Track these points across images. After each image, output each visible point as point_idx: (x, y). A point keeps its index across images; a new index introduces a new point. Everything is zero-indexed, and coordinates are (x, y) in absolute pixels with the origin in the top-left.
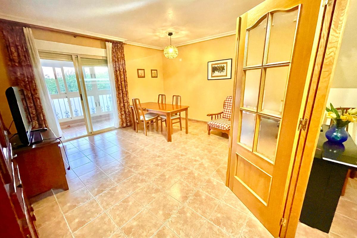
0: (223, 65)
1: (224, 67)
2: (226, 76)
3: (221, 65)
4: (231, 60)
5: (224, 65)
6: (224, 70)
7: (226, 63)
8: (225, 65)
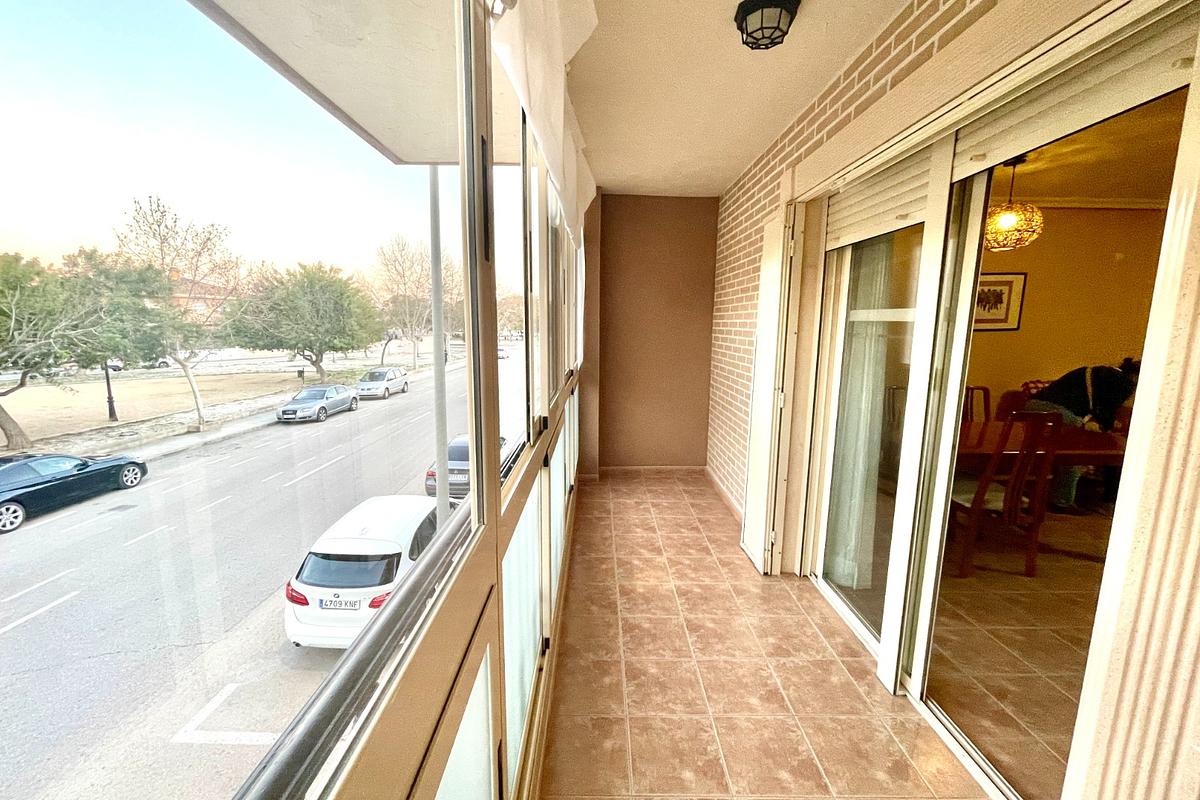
0: (998, 289)
1: (1001, 293)
2: (1005, 320)
3: (992, 288)
4: (1023, 277)
5: (1002, 288)
6: (1001, 302)
7: (1010, 284)
8: (1005, 289)
